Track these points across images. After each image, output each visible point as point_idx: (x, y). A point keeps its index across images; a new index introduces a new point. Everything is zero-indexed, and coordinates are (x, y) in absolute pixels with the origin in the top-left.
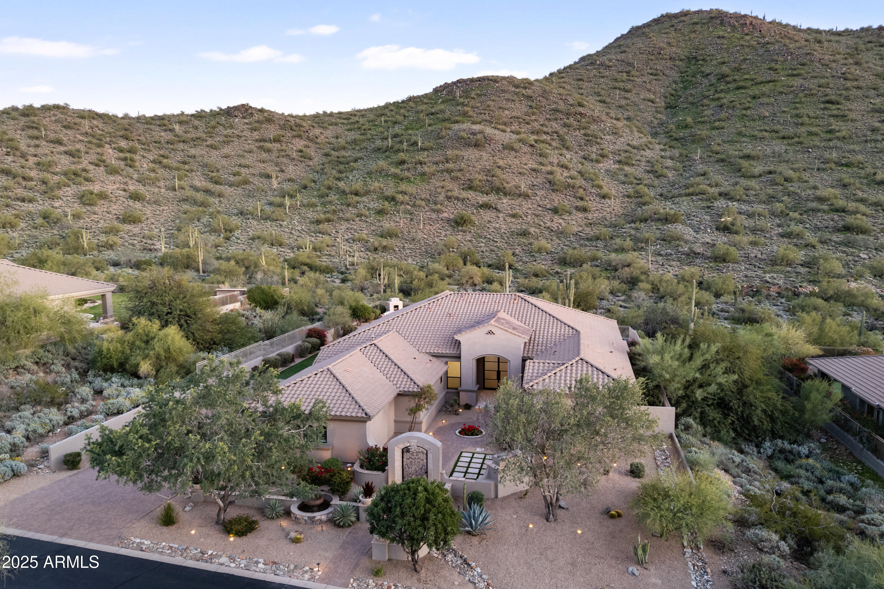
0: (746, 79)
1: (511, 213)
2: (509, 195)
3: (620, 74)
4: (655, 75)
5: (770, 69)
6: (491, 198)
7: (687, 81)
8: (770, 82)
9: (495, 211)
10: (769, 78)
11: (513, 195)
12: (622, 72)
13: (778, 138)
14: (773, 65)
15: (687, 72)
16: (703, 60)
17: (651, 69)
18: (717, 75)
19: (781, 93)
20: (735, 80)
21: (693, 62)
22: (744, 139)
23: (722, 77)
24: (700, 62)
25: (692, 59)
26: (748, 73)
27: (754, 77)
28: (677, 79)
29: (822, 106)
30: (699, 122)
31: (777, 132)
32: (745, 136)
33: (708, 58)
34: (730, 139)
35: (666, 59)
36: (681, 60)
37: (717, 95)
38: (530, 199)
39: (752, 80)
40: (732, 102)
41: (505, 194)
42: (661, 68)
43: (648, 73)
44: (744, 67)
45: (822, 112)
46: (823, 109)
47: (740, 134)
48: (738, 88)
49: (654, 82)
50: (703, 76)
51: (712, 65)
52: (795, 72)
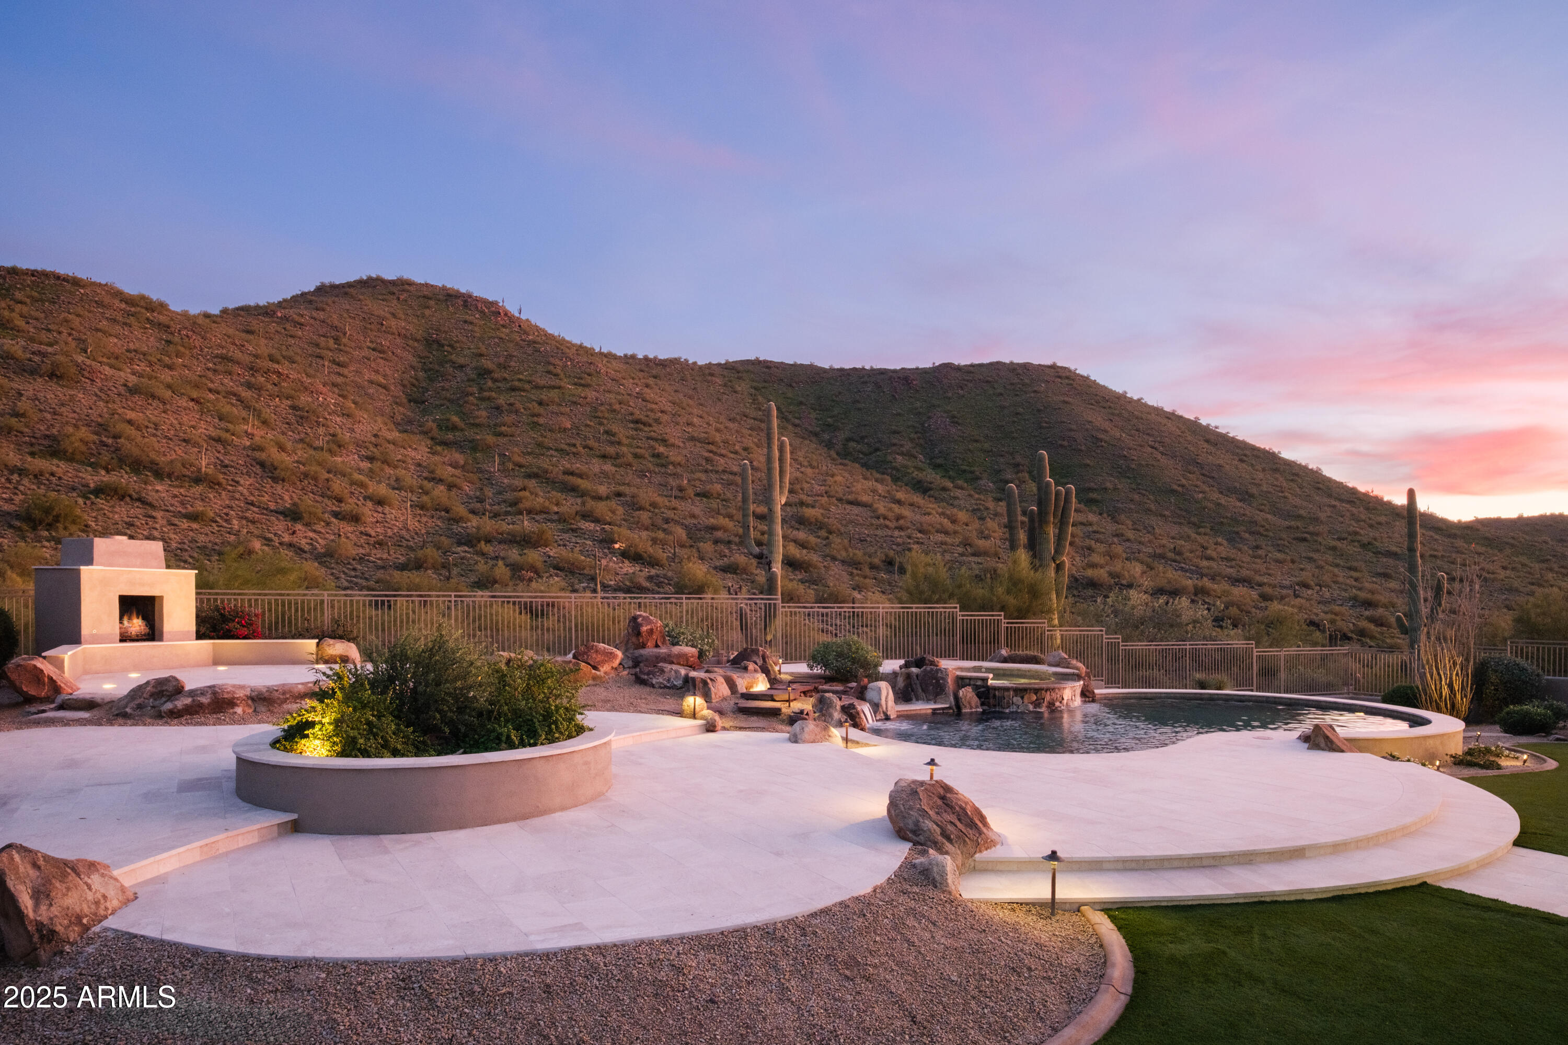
0: (520, 380)
1: (184, 511)
2: (169, 476)
3: (322, 338)
4: (380, 352)
5: (549, 372)
6: (124, 479)
7: (430, 370)
8: (554, 387)
9: (137, 504)
10: (553, 383)
11: (178, 478)
12: (324, 336)
13: (598, 457)
14: (551, 368)
15: (429, 358)
16: (450, 346)
17: (371, 342)
18: (476, 368)
19: (575, 403)
20: (505, 379)
21: (435, 346)
22: (552, 452)
23: (484, 373)
24: (446, 348)
25: (431, 343)
26: (521, 373)
27: (528, 378)
28: (415, 364)
29: (632, 425)
30: (473, 425)
31: (591, 449)
32: (549, 449)
33: (458, 345)
34: (529, 450)
35: (393, 334)
36: (416, 340)
37: (486, 394)
38: (224, 489)
39: (529, 382)
40: (511, 405)
41: (159, 474)
42: (388, 344)
43: (369, 348)
44: (512, 364)
45: (635, 433)
46: (636, 430)
47: (540, 445)
48: (513, 389)
49: (381, 361)
50: (454, 367)
51: (465, 356)
52: (583, 382)
